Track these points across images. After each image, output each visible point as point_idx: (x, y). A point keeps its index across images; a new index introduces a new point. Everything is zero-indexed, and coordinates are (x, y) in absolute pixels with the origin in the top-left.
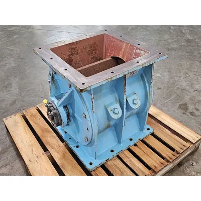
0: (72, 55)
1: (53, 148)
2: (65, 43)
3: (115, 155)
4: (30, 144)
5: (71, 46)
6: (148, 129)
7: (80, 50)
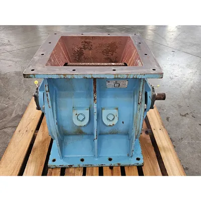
0: (85, 48)
1: (43, 130)
2: (83, 35)
3: (81, 165)
4: (33, 118)
5: (86, 39)
6: (138, 159)
7: (94, 46)
